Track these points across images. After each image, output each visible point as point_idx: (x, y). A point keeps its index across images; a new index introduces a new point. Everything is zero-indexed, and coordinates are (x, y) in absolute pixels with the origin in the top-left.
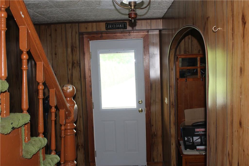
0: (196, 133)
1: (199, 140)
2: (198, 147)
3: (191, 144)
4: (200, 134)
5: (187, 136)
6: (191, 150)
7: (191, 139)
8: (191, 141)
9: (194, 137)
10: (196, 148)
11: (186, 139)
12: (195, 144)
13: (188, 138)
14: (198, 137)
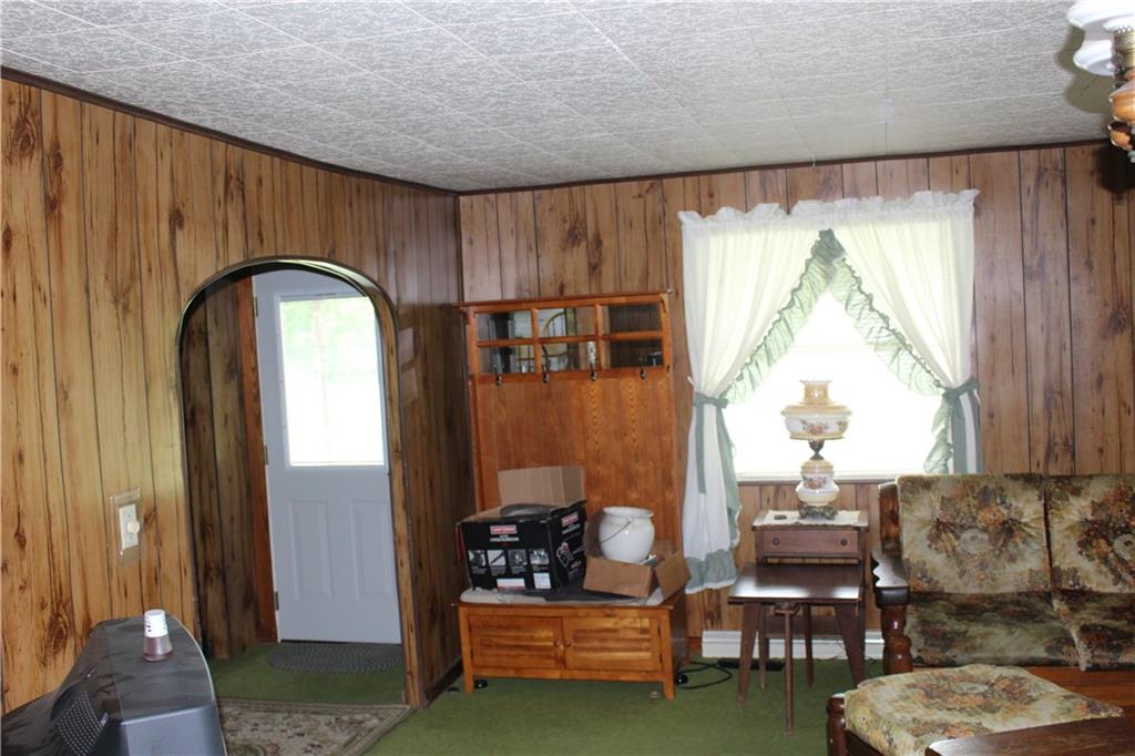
0: (495, 540)
1: (502, 561)
2: (502, 583)
3: (483, 571)
4: (502, 543)
5: (474, 548)
6: (486, 591)
7: (483, 556)
8: (484, 564)
9: (489, 552)
10: (495, 586)
11: (471, 556)
12: (494, 574)
13: (475, 554)
14: (499, 552)
